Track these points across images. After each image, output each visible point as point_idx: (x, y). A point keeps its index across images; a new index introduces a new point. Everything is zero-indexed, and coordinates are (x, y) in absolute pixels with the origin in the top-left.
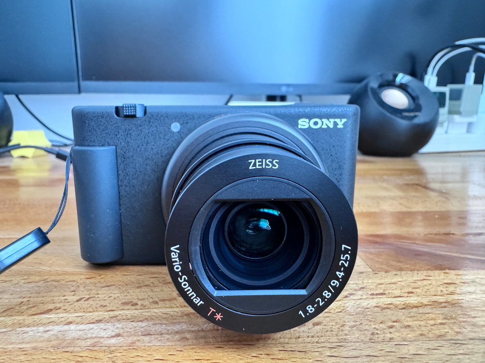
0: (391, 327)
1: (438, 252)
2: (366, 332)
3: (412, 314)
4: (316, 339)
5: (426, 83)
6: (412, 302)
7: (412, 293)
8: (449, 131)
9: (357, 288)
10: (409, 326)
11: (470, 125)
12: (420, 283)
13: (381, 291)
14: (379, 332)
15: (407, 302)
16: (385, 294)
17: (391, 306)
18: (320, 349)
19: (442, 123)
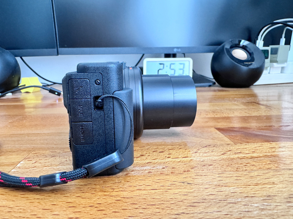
0: (246, 166)
1: (266, 134)
2: (234, 168)
3: (255, 160)
4: (212, 171)
5: (257, 45)
6: (255, 156)
7: (255, 152)
8: (270, 73)
9: (227, 151)
10: (254, 165)
11: (283, 68)
12: (258, 148)
13: (240, 152)
14: (240, 167)
15: (252, 156)
16: (241, 153)
17: (245, 157)
18: (214, 174)
19: (267, 68)
